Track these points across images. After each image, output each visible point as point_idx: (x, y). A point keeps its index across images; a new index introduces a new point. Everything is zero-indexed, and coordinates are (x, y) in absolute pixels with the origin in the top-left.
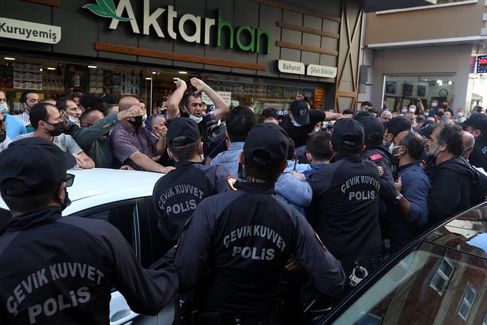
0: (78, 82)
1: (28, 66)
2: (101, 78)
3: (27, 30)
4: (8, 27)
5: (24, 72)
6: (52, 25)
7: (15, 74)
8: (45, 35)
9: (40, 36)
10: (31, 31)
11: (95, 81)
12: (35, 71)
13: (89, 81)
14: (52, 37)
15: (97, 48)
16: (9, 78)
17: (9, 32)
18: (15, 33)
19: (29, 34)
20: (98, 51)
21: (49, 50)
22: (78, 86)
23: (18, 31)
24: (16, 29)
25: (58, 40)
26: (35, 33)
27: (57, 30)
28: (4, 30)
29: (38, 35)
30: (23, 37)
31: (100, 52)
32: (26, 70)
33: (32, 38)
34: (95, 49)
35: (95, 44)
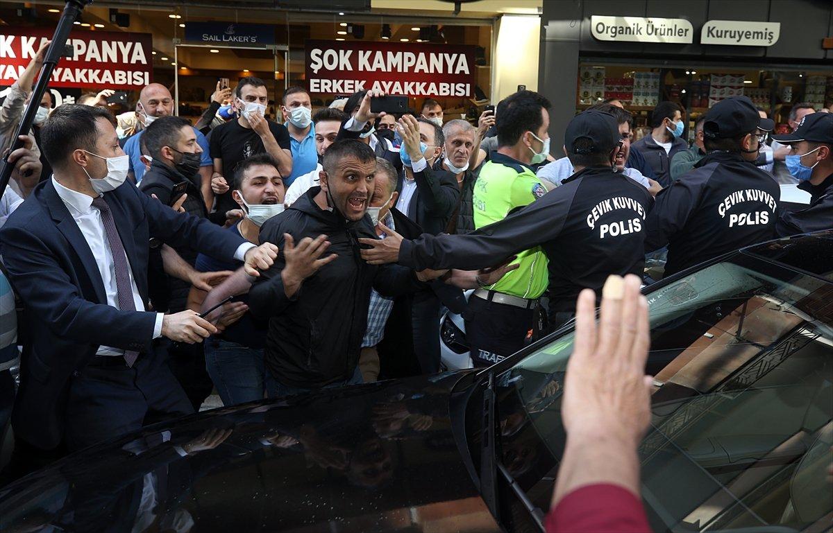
0: (790, 95)
1: (728, 78)
2: (821, 89)
3: (739, 32)
4: (717, 31)
5: (722, 87)
6: (768, 21)
7: (712, 89)
8: (760, 35)
9: (754, 38)
10: (743, 32)
11: (814, 93)
12: (736, 84)
13: (804, 94)
14: (768, 36)
15: (825, 45)
16: (705, 95)
17: (718, 37)
18: (725, 37)
19: (740, 37)
20: (826, 49)
21: (761, 54)
22: (789, 101)
23: (728, 34)
24: (726, 32)
25: (774, 41)
26: (748, 35)
27: (775, 28)
28: (712, 34)
29: (751, 36)
30: (733, 42)
31: (829, 51)
32: (725, 84)
33: (745, 42)
34: (822, 48)
35: (823, 41)
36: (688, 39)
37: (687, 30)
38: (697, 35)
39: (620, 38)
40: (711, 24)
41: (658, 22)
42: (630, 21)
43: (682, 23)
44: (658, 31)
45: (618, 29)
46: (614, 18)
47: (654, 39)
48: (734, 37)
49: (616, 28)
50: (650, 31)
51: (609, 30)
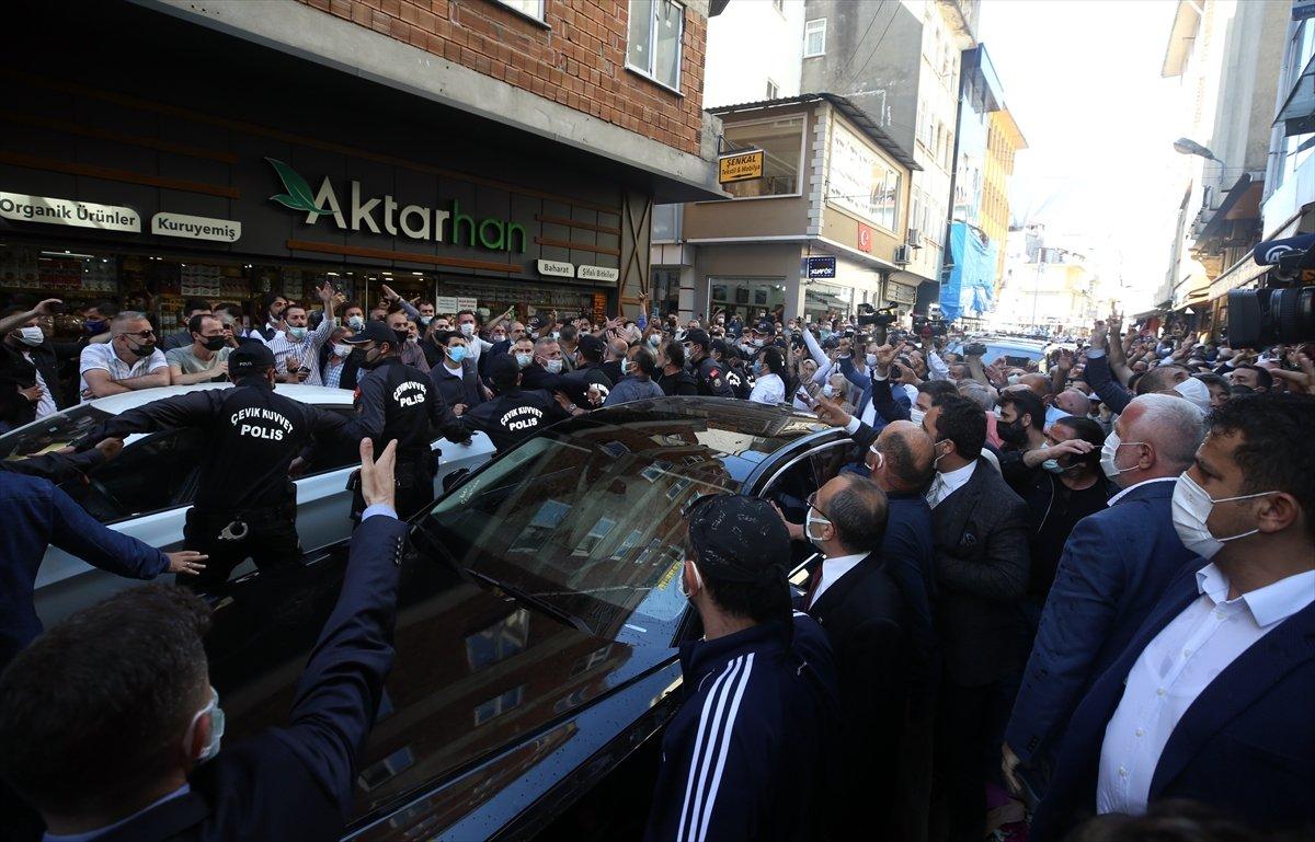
0: (268, 286)
1: (202, 267)
3: (196, 227)
4: (171, 223)
5: (194, 275)
6: (229, 220)
7: (183, 277)
8: (220, 231)
9: (213, 233)
10: (201, 227)
11: (291, 285)
12: (210, 274)
13: (283, 285)
14: (229, 234)
15: (290, 246)
16: (176, 282)
17: (172, 228)
18: (180, 230)
19: (198, 231)
20: (291, 249)
21: (226, 249)
23: (183, 227)
24: (181, 225)
25: (237, 237)
26: (206, 230)
27: (236, 226)
28: (165, 225)
30: (191, 235)
31: (294, 251)
33: (203, 236)
34: (287, 247)
35: (287, 242)
36: (136, 227)
37: (132, 219)
38: (146, 225)
39: (37, 218)
40: (163, 216)
41: (92, 208)
42: (53, 203)
43: (125, 212)
44: (95, 217)
45: (35, 210)
46: (26, 197)
47: (88, 224)
48: (192, 230)
49: (31, 208)
50: (82, 215)
51: (21, 209)
